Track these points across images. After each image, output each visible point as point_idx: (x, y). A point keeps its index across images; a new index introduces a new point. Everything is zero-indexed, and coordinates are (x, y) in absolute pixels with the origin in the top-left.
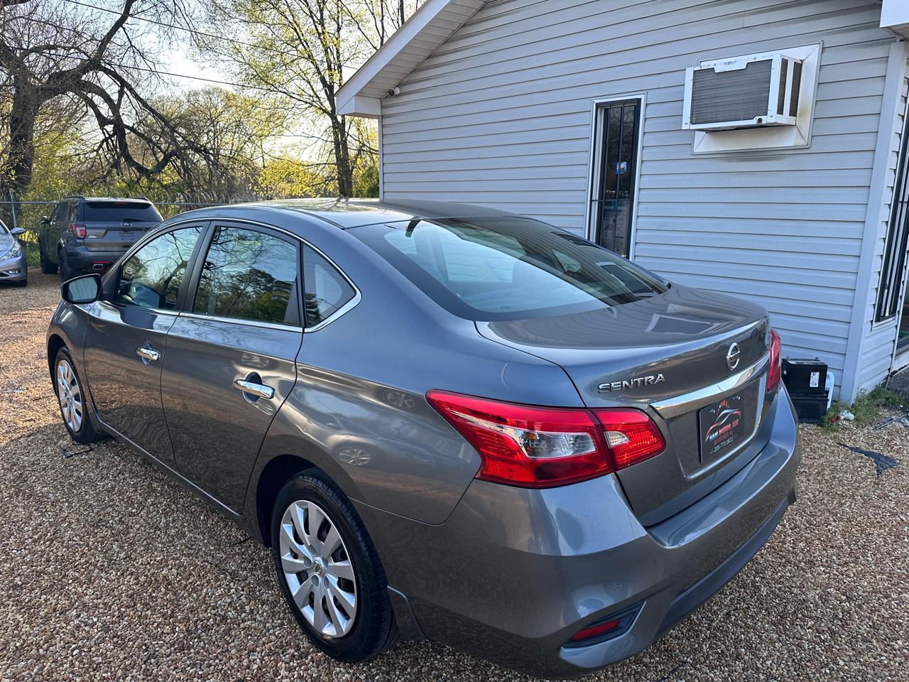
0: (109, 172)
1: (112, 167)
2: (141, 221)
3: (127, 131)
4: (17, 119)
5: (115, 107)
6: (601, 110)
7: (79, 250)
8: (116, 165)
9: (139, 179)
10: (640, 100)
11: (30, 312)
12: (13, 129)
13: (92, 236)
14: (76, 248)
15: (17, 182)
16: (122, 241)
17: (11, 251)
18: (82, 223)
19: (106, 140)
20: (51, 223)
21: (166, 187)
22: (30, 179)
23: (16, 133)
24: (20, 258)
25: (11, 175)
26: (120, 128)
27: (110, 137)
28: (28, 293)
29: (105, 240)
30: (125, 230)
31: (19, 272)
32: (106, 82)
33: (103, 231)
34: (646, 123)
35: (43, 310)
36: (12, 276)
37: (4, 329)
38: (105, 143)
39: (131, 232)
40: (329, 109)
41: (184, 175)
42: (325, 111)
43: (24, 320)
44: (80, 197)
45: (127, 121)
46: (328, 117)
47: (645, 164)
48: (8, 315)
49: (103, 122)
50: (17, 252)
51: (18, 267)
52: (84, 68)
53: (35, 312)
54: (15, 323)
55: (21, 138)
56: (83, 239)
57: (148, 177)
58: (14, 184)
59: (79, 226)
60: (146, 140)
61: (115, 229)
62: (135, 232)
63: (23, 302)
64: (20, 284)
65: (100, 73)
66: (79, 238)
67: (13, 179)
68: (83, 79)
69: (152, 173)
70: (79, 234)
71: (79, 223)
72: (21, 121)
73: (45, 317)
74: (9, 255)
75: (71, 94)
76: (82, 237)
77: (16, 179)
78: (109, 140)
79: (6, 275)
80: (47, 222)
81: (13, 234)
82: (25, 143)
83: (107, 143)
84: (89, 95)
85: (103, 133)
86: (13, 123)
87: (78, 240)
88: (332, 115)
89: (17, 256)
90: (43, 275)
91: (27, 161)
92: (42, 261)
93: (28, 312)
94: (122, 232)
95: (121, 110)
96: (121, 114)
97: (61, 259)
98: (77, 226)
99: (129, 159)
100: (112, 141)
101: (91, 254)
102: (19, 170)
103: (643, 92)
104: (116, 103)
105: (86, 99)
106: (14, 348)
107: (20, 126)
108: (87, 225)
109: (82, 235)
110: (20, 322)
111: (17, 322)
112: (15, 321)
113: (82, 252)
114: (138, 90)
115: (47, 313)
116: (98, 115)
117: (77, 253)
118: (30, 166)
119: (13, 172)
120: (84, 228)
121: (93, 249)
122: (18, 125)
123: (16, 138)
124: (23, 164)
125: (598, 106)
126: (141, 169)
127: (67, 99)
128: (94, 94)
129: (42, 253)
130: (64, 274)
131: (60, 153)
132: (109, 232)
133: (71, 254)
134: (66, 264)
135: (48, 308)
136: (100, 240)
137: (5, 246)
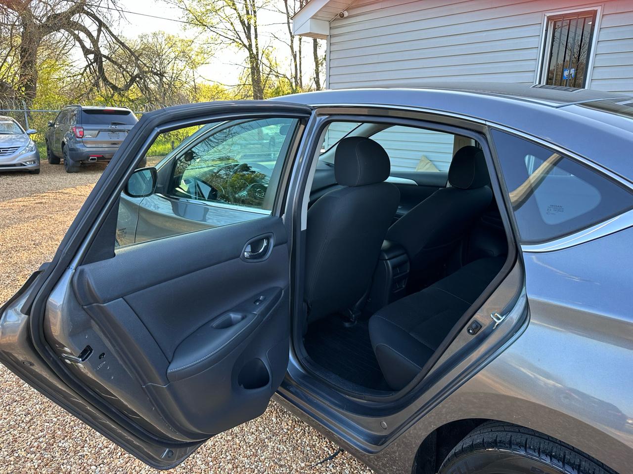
0: (91, 90)
1: (94, 86)
2: (124, 124)
3: (104, 59)
4: (25, 48)
5: (95, 42)
6: (551, 23)
7: (78, 146)
8: (96, 84)
9: (113, 95)
10: (596, 12)
11: (47, 194)
12: (22, 57)
13: (88, 135)
14: (76, 145)
15: (26, 96)
16: (110, 140)
17: (27, 147)
18: (80, 126)
19: (88, 66)
20: (56, 126)
21: (133, 101)
22: (35, 94)
23: (25, 60)
24: (35, 152)
25: (22, 91)
26: (98, 57)
27: (92, 63)
28: (42, 179)
29: (99, 139)
30: (113, 131)
31: (34, 163)
32: (87, 22)
33: (97, 132)
34: (601, 32)
35: (57, 193)
36: (29, 166)
37: (30, 209)
38: (88, 68)
39: (117, 133)
40: (247, 44)
41: (146, 92)
42: (245, 46)
43: (44, 201)
44: (78, 106)
45: (104, 51)
46: (246, 50)
47: (596, 70)
48: (30, 196)
49: (86, 52)
50: (32, 148)
51: (34, 159)
52: (73, 12)
53: (51, 195)
54: (37, 203)
55: (28, 63)
56: (82, 138)
57: (120, 94)
58: (24, 98)
59: (79, 128)
60: (118, 66)
61: (105, 131)
62: (120, 133)
63: (39, 186)
64: (35, 172)
65: (84, 16)
66: (78, 137)
67: (23, 94)
68: (71, 19)
69: (122, 90)
70: (78, 134)
71: (78, 125)
72: (28, 51)
73: (59, 199)
74: (26, 150)
75: (62, 31)
76: (81, 136)
77: (25, 94)
78: (91, 66)
79: (25, 165)
80: (52, 125)
81: (28, 134)
82: (31, 68)
83: (90, 68)
84: (76, 32)
85: (87, 60)
86: (22, 52)
87: (77, 139)
88: (250, 48)
89: (32, 151)
90: (50, 165)
91: (33, 80)
92: (48, 155)
93: (45, 194)
94: (110, 133)
95: (99, 43)
96: (100, 47)
97: (65, 154)
98: (76, 128)
99: (105, 80)
100: (93, 67)
101: (87, 149)
102: (27, 87)
103: (600, 4)
104: (95, 38)
105: (74, 35)
106: (43, 225)
107: (28, 54)
108: (84, 127)
109: (80, 135)
110: (41, 203)
111: (39, 203)
112: (37, 202)
113: (81, 148)
114: (111, 29)
115: (61, 196)
116: (83, 47)
117: (77, 148)
118: (35, 85)
119: (23, 89)
120: (82, 130)
121: (88, 146)
122: (26, 54)
123: (24, 63)
124: (30, 83)
125: (549, 18)
126: (114, 88)
127: (60, 35)
128: (80, 31)
129: (48, 149)
130: (67, 164)
131: (56, 76)
132: (101, 132)
133: (72, 150)
134: (68, 157)
135: (60, 191)
136: (94, 139)
137: (23, 143)
